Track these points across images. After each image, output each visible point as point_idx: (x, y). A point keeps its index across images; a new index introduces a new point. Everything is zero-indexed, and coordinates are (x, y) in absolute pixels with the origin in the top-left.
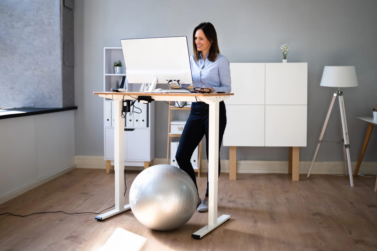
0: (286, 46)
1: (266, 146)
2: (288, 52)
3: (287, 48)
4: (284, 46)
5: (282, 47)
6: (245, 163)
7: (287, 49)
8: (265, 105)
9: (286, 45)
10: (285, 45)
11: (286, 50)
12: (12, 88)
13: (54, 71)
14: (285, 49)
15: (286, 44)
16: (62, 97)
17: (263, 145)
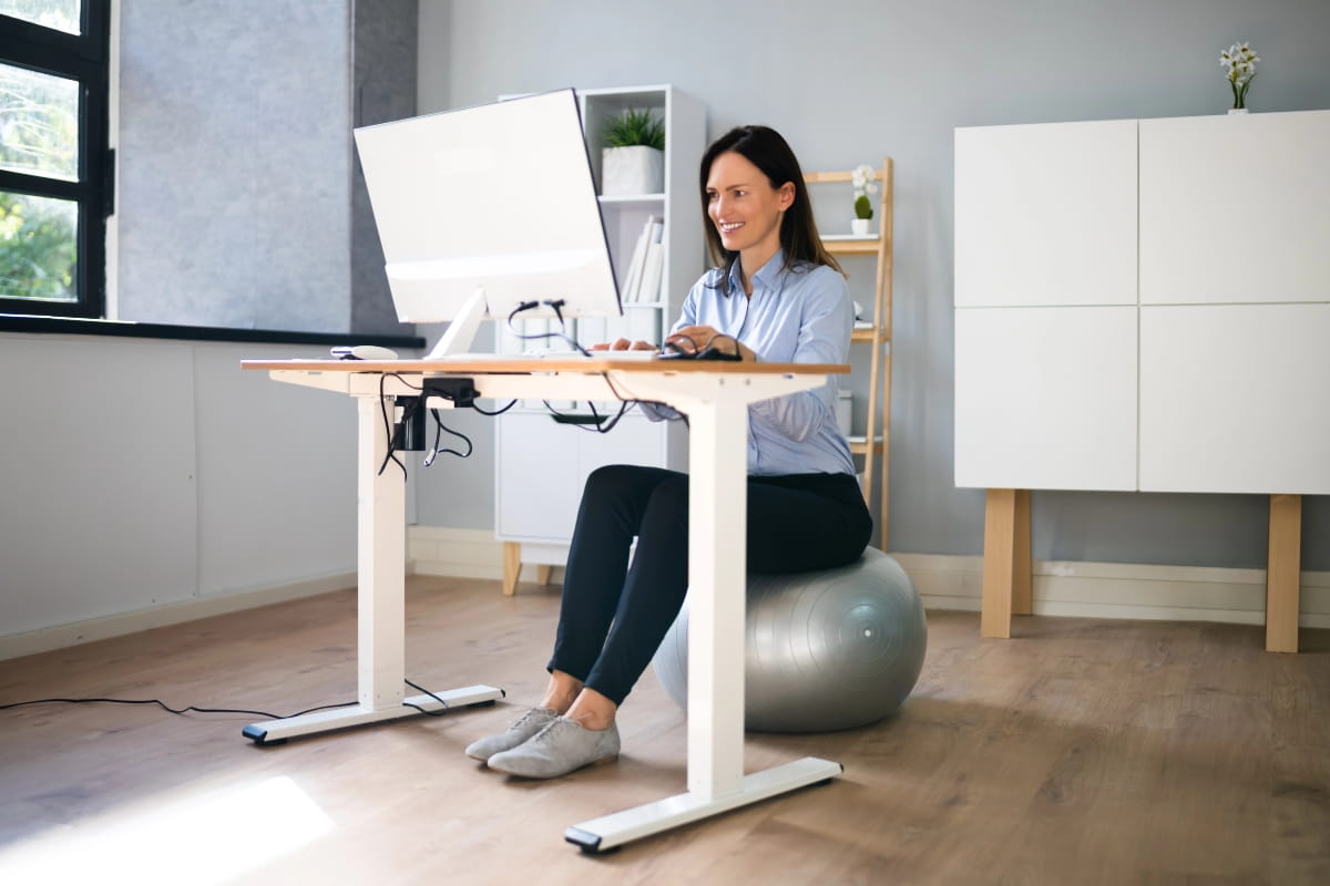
0: (1244, 50)
1: (1143, 489)
2: (1252, 77)
3: (1250, 58)
4: (1236, 52)
5: (1227, 57)
6: (1071, 572)
7: (1251, 66)
8: (1138, 306)
9: (1246, 46)
10: (1239, 48)
11: (1245, 69)
12: (185, 266)
13: (324, 195)
14: (1241, 66)
15: (1242, 43)
16: (347, 292)
17: (1132, 488)
